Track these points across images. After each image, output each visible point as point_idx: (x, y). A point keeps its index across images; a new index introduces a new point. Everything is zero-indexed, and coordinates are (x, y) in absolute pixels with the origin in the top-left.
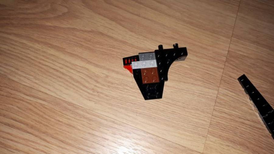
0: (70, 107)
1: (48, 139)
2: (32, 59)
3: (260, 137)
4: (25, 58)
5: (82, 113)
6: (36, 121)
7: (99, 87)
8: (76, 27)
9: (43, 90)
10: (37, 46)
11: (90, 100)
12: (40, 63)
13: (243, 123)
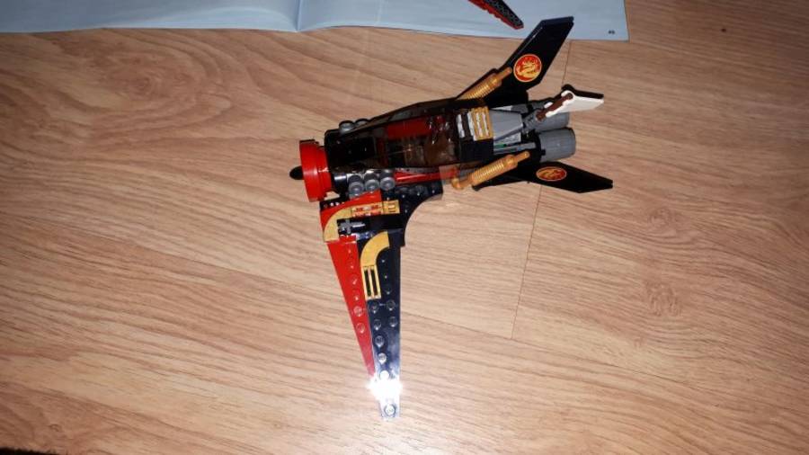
0: (259, 285)
1: (226, 345)
2: (176, 206)
3: (619, 300)
4: (162, 205)
5: (282, 292)
6: (199, 316)
7: (309, 243)
8: (251, 136)
9: (204, 259)
10: (181, 180)
11: (294, 268)
12: (192, 211)
13: (586, 278)
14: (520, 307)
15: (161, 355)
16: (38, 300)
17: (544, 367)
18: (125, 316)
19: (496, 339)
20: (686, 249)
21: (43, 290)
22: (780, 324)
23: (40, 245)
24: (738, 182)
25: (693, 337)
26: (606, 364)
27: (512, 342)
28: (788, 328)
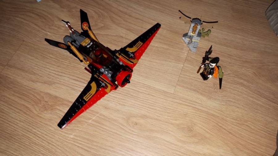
14: (177, 86)
15: (77, 87)
16: (46, 69)
17: (181, 102)
18: (69, 76)
19: (169, 94)
20: (226, 76)
21: (48, 67)
22: (251, 99)
23: (48, 55)
24: (244, 60)
25: (225, 99)
26: (199, 103)
27: (173, 95)
28: (254, 100)
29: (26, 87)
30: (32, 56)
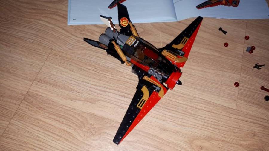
17: (246, 119)
19: (231, 109)
21: (87, 81)
27: (236, 111)
29: (64, 107)
30: (64, 68)
